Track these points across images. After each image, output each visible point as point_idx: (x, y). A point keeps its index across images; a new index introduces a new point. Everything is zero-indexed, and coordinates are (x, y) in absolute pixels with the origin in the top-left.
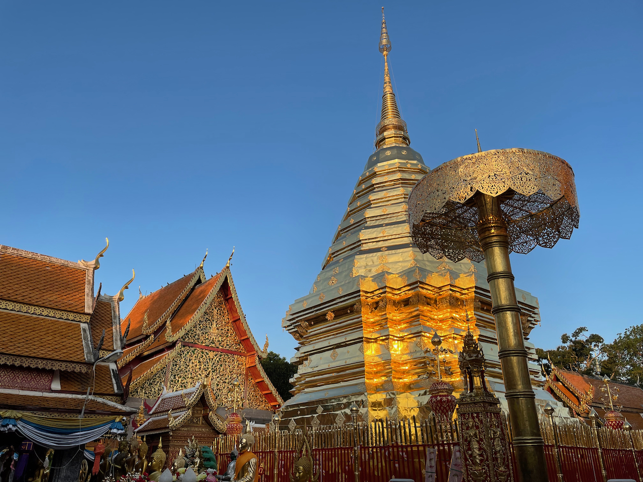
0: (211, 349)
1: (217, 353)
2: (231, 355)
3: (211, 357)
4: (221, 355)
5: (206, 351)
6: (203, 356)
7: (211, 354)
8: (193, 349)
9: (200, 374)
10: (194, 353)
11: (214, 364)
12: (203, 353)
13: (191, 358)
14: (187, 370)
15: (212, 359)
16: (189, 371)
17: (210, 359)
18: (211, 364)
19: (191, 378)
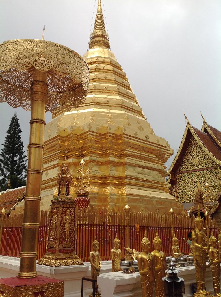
0: (196, 171)
1: (201, 171)
2: (210, 170)
3: (198, 175)
4: (203, 172)
5: (194, 172)
6: (192, 176)
7: (198, 173)
8: (186, 174)
9: (193, 186)
10: (187, 176)
11: (200, 178)
12: (192, 174)
13: (187, 179)
14: (186, 185)
15: (199, 176)
16: (187, 185)
17: (197, 176)
18: (198, 179)
19: (189, 189)
